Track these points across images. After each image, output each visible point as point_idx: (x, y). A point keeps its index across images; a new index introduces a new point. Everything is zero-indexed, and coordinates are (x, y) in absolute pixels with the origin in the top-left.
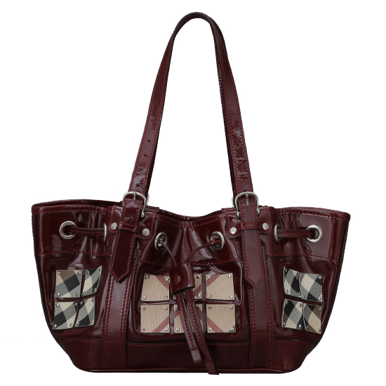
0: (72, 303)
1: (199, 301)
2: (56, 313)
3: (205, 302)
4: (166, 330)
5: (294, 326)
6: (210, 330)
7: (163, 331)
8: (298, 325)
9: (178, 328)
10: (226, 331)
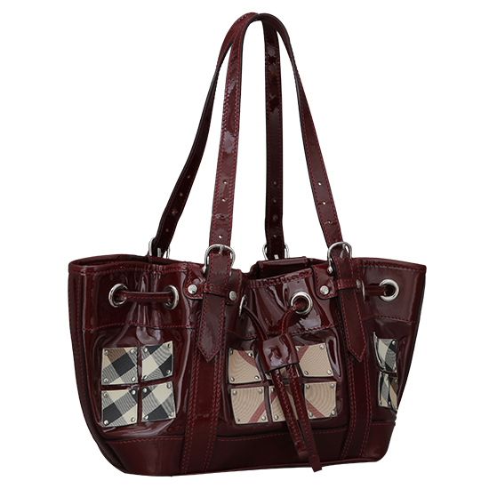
0: (127, 391)
2: (104, 405)
4: (263, 419)
5: (386, 404)
6: (311, 415)
7: (260, 421)
9: (278, 416)
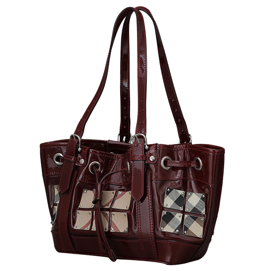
1: (108, 210)
3: (112, 210)
4: (88, 228)
5: (172, 231)
6: (112, 230)
7: (86, 229)
8: (175, 230)
9: (94, 228)
10: (122, 231)
